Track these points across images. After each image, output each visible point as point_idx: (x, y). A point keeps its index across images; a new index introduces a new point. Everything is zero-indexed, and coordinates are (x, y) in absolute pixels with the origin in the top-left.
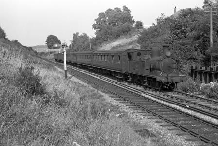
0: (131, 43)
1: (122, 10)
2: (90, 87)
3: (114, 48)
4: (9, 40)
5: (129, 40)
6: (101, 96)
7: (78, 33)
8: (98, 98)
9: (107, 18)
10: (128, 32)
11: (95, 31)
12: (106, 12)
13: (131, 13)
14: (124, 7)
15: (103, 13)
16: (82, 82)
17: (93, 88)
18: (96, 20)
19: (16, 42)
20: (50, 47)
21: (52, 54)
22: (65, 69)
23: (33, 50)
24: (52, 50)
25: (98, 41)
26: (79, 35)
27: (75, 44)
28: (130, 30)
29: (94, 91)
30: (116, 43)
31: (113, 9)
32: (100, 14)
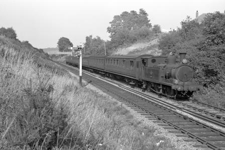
0: (149, 48)
1: (138, 13)
2: (110, 97)
3: (130, 53)
4: (20, 41)
5: (147, 45)
6: (127, 112)
7: (91, 36)
8: (124, 114)
9: (122, 21)
10: (146, 36)
11: (110, 34)
12: (121, 15)
13: (148, 17)
14: (141, 10)
15: (118, 16)
16: (99, 90)
17: (114, 100)
18: (110, 23)
19: (27, 44)
20: (61, 50)
21: (64, 57)
22: (81, 75)
23: (44, 53)
24: (63, 53)
25: (114, 45)
26: (92, 38)
27: (89, 47)
28: (148, 34)
29: (117, 103)
30: (132, 48)
31: (129, 12)
32: (115, 17)
